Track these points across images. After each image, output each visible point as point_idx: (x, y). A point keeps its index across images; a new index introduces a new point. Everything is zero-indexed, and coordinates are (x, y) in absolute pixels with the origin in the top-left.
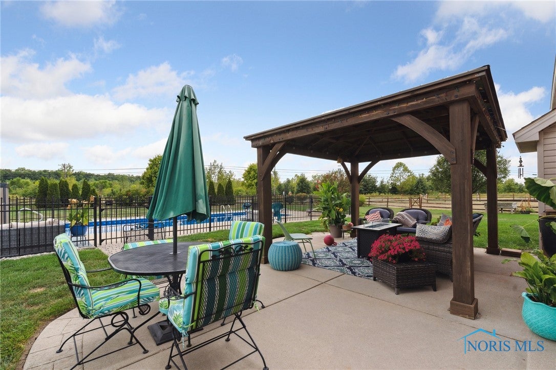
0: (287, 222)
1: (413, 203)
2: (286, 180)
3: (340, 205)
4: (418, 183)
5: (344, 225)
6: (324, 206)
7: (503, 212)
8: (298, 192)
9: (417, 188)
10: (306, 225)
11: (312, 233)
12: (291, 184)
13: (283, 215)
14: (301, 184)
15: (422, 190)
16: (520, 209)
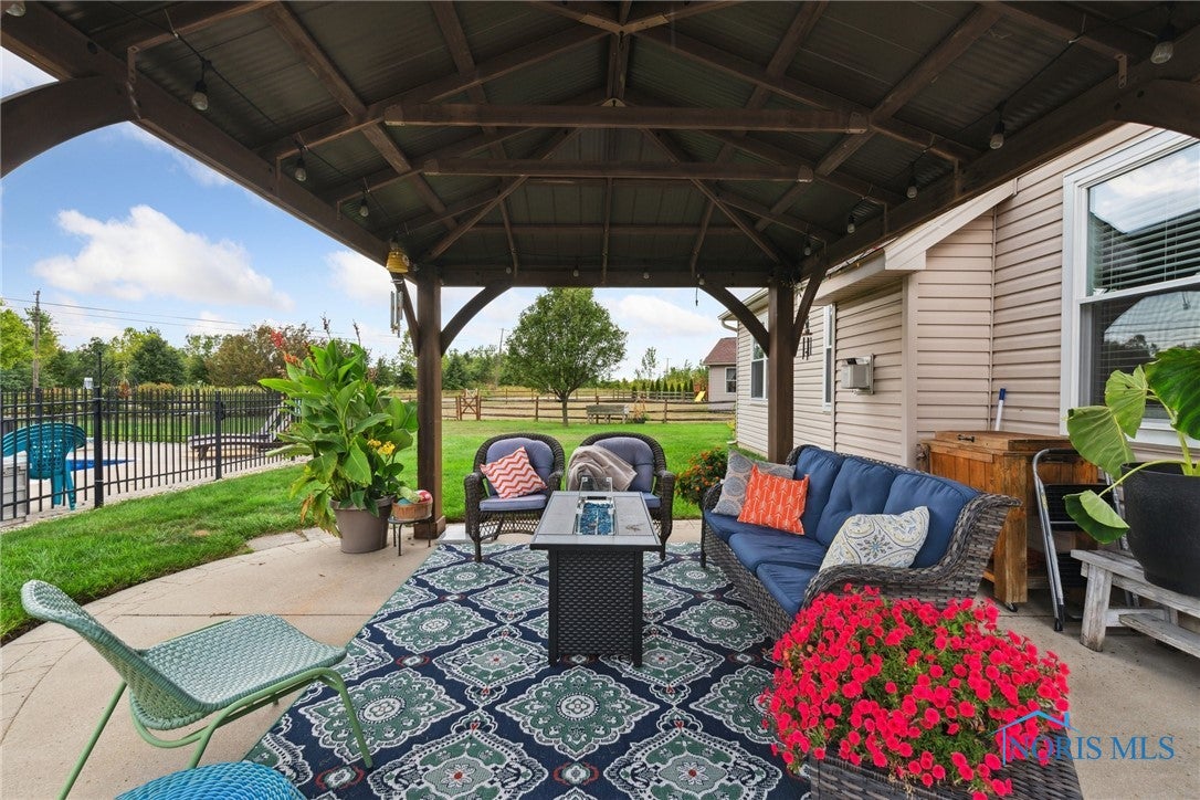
0: (107, 500)
1: (463, 408)
2: (88, 342)
3: (383, 432)
4: (453, 366)
5: (401, 504)
6: (316, 437)
7: (612, 421)
8: (138, 378)
9: (452, 376)
10: (209, 510)
11: (252, 544)
12: (107, 355)
13: (85, 465)
14: (147, 356)
15: (460, 381)
16: (632, 416)
